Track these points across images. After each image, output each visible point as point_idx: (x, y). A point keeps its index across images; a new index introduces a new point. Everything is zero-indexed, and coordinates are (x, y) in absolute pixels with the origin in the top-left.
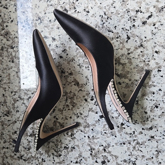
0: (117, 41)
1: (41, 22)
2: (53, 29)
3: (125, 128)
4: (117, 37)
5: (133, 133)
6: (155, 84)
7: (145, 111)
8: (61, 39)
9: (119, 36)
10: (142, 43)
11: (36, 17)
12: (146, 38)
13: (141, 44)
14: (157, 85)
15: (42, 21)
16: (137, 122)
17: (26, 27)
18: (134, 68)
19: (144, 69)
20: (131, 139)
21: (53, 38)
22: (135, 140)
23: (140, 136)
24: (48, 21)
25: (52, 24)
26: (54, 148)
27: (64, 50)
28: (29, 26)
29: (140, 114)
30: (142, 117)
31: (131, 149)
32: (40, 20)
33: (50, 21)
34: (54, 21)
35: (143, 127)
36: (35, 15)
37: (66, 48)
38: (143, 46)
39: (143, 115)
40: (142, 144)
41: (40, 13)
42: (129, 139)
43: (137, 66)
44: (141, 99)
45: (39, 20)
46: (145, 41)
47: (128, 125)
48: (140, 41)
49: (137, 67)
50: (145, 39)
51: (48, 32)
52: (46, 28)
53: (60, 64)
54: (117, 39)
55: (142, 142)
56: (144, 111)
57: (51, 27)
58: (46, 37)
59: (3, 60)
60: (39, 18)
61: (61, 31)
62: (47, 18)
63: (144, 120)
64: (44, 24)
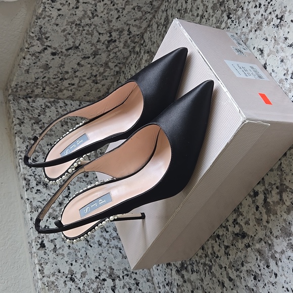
1: (277, 27)
2: (277, 55)
3: (216, 242)
5: (216, 256)
6: (280, 263)
7: (244, 263)
11: (281, 12)
14: (280, 268)
15: (279, 27)
16: (229, 256)
17: (261, 10)
18: (285, 220)
19: (291, 238)
20: (210, 256)
21: (266, 63)
22: (211, 262)
23: (217, 267)
24: (284, 36)
25: (284, 46)
28: (264, 14)
29: (237, 256)
30: (236, 261)
31: (202, 261)
32: (280, 22)
33: (286, 39)
34: (288, 46)
35: (227, 267)
36: (283, 6)
39: (239, 261)
41: (290, 11)
42: (209, 253)
43: (289, 223)
44: (253, 250)
45: (279, 20)
47: (221, 245)
49: (288, 224)
51: (270, 49)
52: (273, 41)
55: (213, 272)
56: (243, 262)
57: (279, 47)
58: (262, 53)
59: (211, 19)
60: (281, 19)
61: (280, 68)
62: (287, 30)
63: (235, 265)
64: (277, 32)
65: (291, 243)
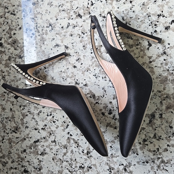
0: (137, 48)
1: (53, 29)
2: (66, 37)
3: (147, 145)
4: (137, 44)
5: (157, 150)
7: (171, 125)
8: (74, 47)
9: (140, 43)
10: (165, 50)
11: (47, 24)
12: (169, 44)
13: (164, 52)
15: (54, 28)
16: (161, 138)
17: (36, 35)
18: (157, 78)
19: (168, 79)
20: (155, 157)
21: (65, 46)
22: (159, 158)
23: (165, 154)
24: (60, 28)
25: (65, 30)
26: (68, 168)
27: (78, 59)
28: (39, 34)
29: (164, 129)
30: (167, 132)
31: (156, 168)
32: (52, 27)
33: (62, 27)
34: (67, 28)
35: (168, 143)
36: (45, 21)
37: (80, 57)
38: (166, 54)
39: (168, 130)
40: (167, 163)
41: (51, 19)
42: (152, 157)
43: (160, 75)
44: (165, 112)
45: (50, 27)
46: (168, 48)
47: (151, 141)
48: (162, 48)
49: (160, 77)
50: (169, 46)
51: (60, 40)
52: (58, 36)
53: (74, 74)
54: (137, 47)
55: (167, 160)
56: (169, 126)
57: (63, 34)
58: (58, 45)
59: (11, 71)
60: (50, 25)
61: (74, 39)
62: (58, 25)
63: (169, 135)
64: (55, 31)
65: (171, 80)
